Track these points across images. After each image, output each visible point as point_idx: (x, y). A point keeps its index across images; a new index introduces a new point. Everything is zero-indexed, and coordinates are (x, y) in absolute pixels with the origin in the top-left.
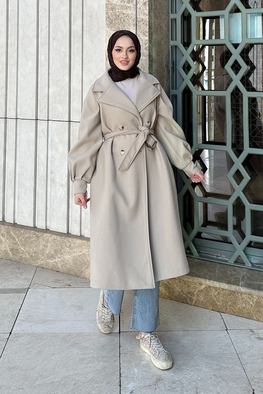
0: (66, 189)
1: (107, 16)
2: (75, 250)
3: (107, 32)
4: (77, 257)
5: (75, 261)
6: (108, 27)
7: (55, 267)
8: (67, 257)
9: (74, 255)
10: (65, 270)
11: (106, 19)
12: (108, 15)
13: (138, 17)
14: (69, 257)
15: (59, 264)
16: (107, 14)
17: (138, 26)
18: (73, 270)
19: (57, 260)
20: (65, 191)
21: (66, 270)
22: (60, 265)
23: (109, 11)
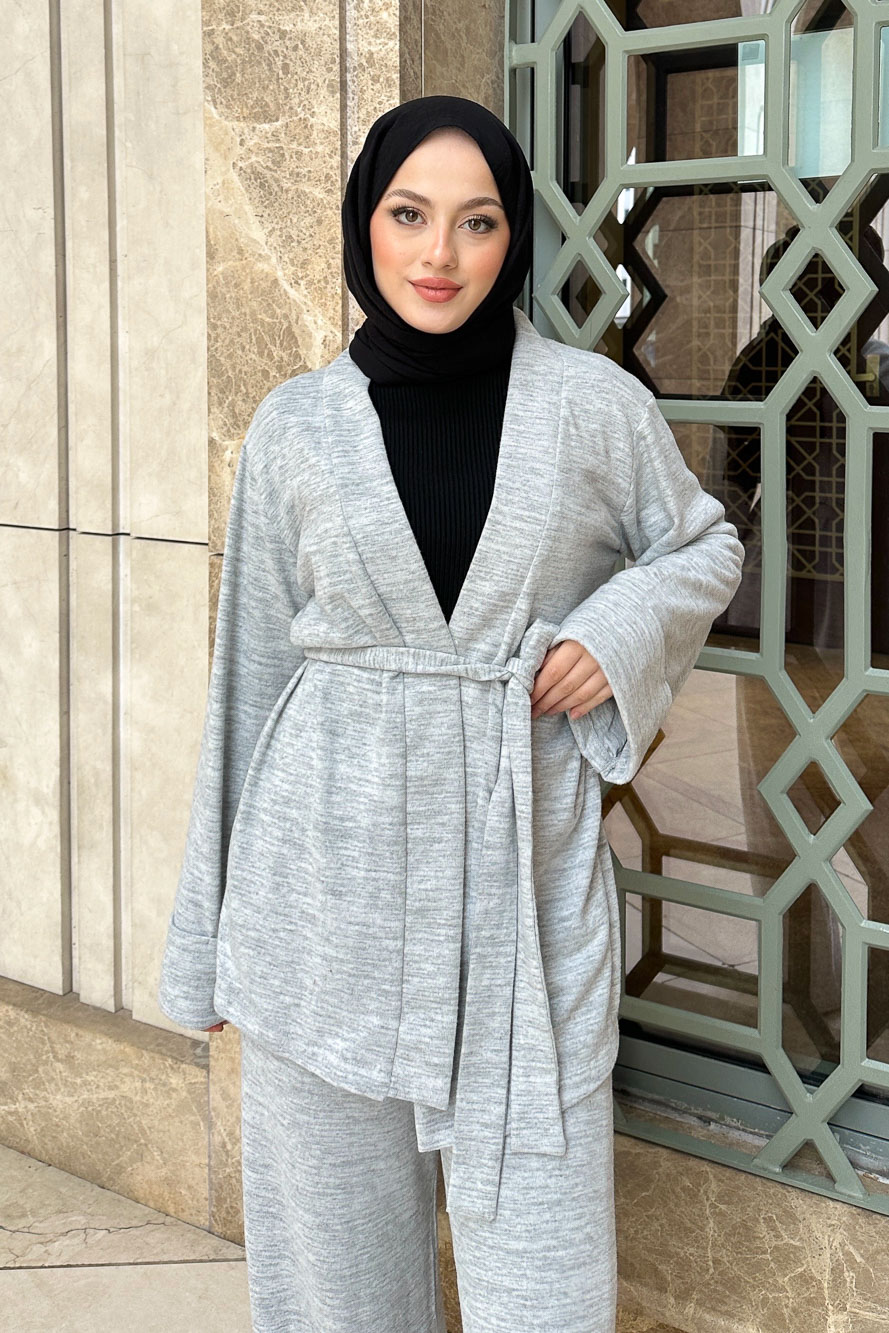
0: (54, 815)
1: (210, 48)
2: (89, 1078)
3: (211, 126)
4: (100, 1105)
5: (91, 1122)
6: (214, 101)
7: (14, 1136)
8: (59, 1100)
9: (85, 1096)
10: (53, 1149)
11: (205, 64)
12: (213, 43)
13: (350, 46)
14: (69, 1100)
15: (31, 1123)
16: (207, 38)
17: (350, 95)
18: (84, 1158)
19: (20, 1107)
20: (51, 823)
21: (56, 1151)
22: (32, 1129)
23: (219, 24)
